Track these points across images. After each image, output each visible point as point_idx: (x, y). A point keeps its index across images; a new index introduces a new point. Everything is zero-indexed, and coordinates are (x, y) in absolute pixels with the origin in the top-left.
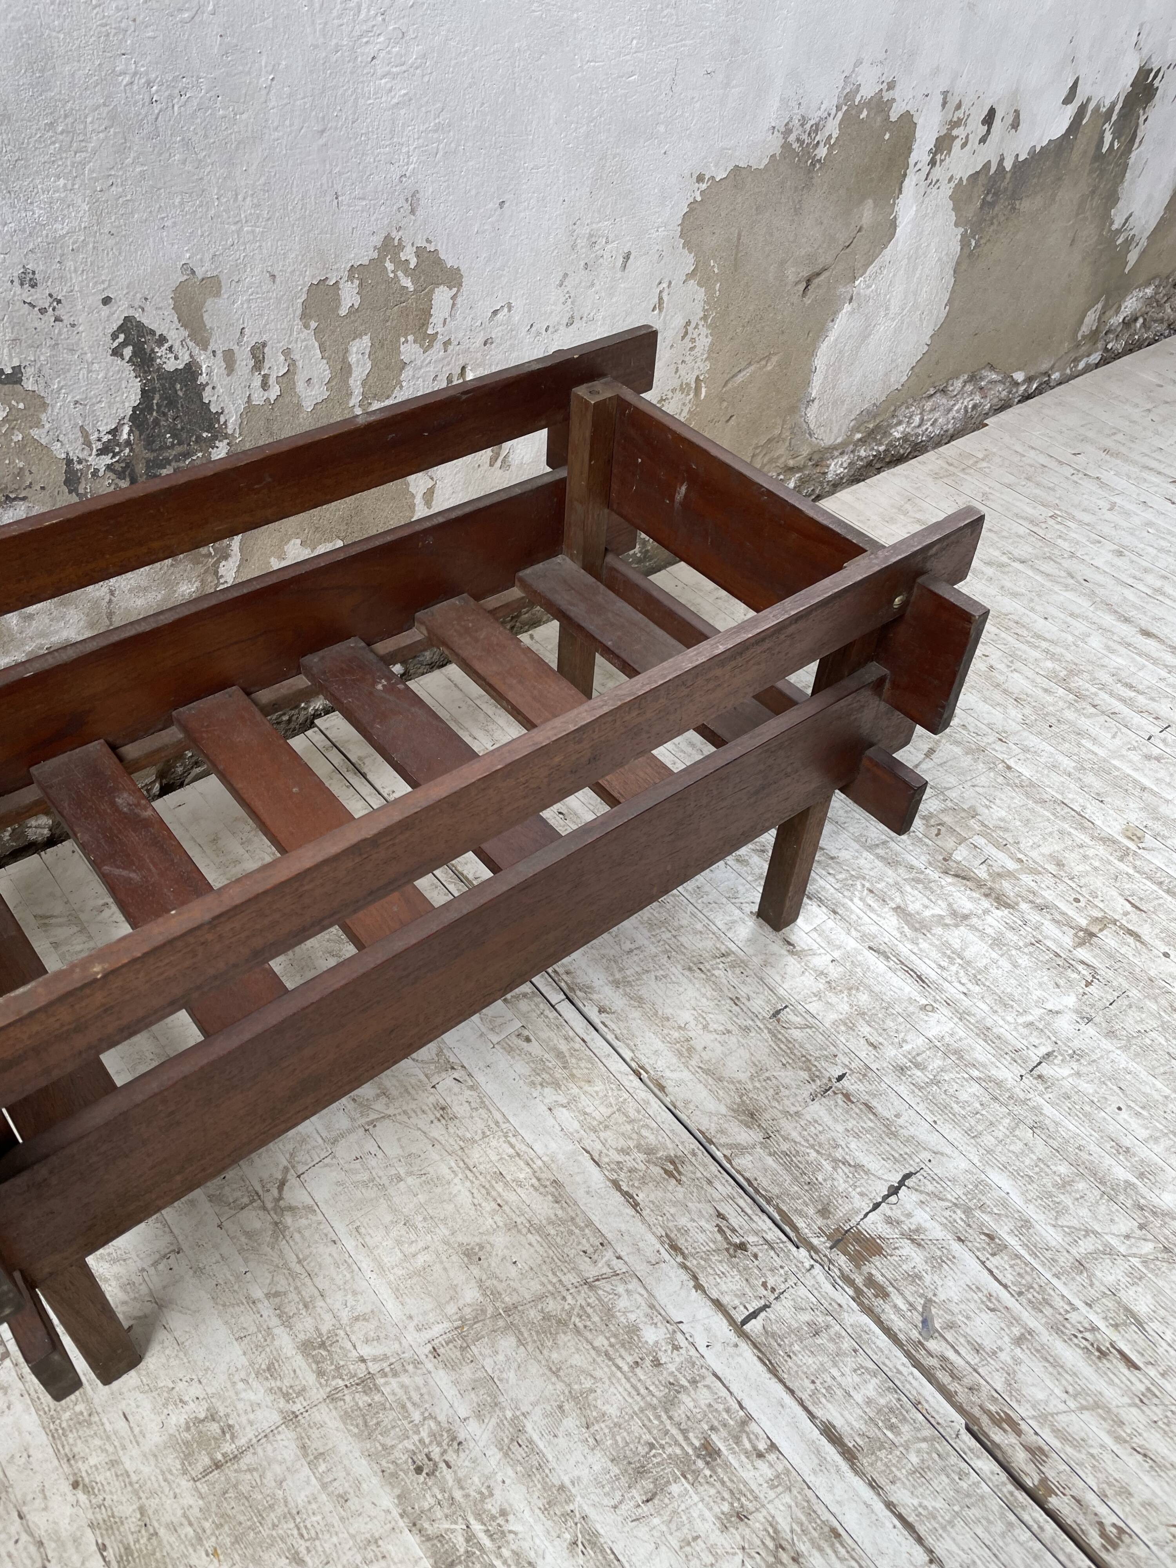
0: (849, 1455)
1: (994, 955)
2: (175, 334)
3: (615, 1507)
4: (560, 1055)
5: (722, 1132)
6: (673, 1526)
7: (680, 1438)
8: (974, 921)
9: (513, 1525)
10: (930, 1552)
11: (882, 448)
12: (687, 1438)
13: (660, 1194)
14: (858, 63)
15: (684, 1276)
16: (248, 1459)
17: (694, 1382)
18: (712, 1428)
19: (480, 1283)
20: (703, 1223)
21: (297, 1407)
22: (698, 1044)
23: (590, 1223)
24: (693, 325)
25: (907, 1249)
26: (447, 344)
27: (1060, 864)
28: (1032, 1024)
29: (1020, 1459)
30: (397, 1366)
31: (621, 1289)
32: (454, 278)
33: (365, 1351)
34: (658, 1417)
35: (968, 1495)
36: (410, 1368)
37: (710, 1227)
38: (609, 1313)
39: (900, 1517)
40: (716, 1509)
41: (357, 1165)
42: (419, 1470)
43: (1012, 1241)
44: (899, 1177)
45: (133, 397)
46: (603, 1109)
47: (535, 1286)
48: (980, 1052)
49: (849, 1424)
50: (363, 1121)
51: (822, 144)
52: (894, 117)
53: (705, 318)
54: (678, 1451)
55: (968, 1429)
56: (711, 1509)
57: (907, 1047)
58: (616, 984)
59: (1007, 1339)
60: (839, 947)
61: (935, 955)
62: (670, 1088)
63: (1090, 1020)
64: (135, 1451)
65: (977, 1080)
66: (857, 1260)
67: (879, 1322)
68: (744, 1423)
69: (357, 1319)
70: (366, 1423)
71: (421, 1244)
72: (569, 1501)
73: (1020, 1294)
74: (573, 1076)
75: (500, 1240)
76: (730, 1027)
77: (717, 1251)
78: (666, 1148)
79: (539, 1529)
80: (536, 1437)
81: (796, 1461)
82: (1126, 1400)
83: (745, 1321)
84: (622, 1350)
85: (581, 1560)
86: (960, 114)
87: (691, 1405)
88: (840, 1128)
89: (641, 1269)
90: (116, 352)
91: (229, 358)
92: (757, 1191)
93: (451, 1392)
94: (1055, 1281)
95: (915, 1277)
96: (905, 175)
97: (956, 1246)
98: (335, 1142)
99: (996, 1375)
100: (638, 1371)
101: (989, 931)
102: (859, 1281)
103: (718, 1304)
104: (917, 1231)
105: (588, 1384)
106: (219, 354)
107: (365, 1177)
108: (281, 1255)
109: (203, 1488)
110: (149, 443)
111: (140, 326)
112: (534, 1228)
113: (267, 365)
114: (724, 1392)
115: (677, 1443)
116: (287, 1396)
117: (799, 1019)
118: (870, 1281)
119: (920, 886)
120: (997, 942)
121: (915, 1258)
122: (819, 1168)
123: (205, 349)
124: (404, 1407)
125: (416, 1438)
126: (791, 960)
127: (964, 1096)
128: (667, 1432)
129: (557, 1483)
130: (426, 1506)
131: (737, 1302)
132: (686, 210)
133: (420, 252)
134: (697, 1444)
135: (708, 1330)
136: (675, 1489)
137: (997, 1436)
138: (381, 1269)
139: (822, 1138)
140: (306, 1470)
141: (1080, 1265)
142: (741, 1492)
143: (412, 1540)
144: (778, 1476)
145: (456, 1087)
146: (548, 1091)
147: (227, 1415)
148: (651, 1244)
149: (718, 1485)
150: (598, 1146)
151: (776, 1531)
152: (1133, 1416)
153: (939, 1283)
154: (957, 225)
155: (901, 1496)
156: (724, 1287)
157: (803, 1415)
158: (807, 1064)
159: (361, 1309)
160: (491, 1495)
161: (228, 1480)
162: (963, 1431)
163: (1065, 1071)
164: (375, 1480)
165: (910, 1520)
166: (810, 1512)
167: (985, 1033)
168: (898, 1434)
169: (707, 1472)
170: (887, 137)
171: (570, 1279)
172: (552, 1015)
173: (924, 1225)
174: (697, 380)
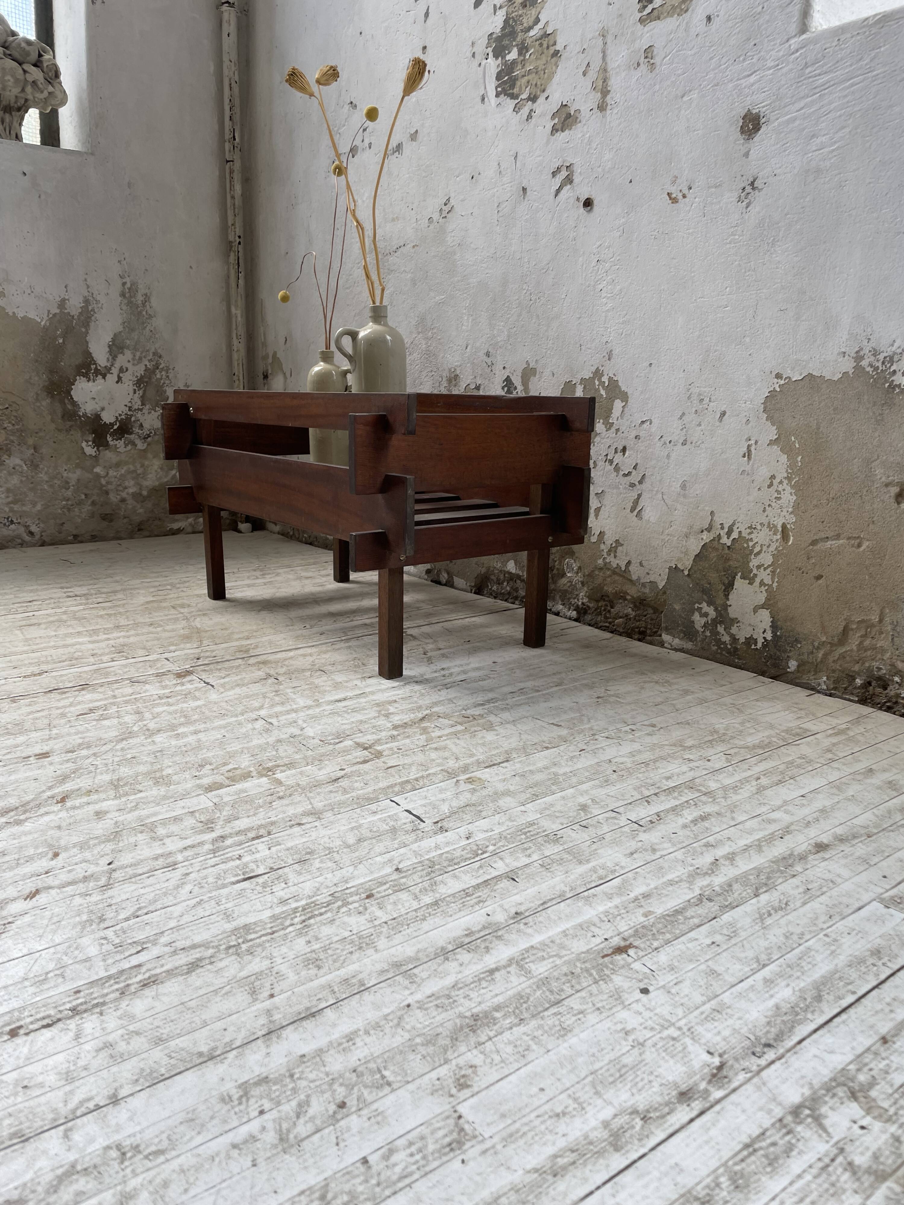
2: (520, 388)
24: (777, 480)
26: (617, 430)
29: (66, 690)
32: (625, 397)
38: (187, 643)
48: (280, 709)
51: (899, 374)
53: (788, 478)
61: (357, 706)
65: (262, 706)
89: (201, 648)
90: (503, 388)
95: (160, 682)
111: (511, 380)
118: (165, 675)
126: (361, 676)
127: (253, 702)
132: (767, 394)
133: (610, 379)
155: (73, 675)
167: (292, 711)
174: (784, 526)
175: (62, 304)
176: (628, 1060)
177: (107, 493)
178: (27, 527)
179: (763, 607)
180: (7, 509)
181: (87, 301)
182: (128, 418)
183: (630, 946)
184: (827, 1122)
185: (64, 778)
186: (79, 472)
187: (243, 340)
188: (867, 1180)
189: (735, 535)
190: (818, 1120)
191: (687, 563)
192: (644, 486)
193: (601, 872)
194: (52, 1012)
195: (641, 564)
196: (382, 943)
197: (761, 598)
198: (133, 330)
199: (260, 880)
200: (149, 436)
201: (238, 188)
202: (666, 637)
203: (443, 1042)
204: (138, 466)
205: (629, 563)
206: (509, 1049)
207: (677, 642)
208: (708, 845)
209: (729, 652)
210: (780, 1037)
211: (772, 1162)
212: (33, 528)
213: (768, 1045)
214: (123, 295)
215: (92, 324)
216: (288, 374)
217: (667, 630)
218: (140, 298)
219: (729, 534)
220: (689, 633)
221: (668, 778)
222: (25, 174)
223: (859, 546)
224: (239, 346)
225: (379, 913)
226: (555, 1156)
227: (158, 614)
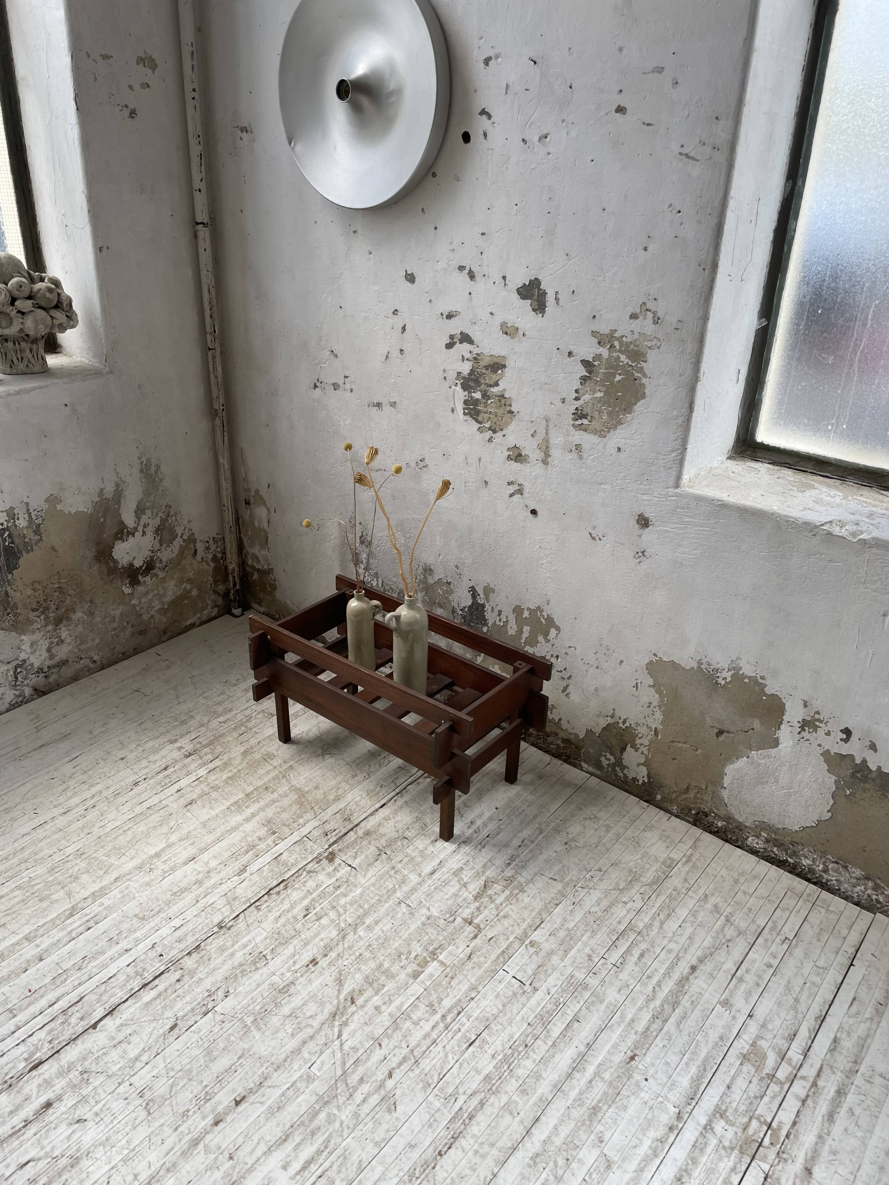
2: (482, 596)
3: (261, 819)
4: (379, 794)
5: (361, 829)
6: (257, 829)
7: (277, 828)
9: (257, 803)
11: (791, 860)
13: (340, 819)
15: (317, 825)
16: (267, 763)
17: (291, 829)
18: (280, 833)
19: (310, 790)
20: (333, 827)
21: (278, 768)
22: (389, 822)
23: (329, 807)
24: (653, 705)
25: (332, 868)
28: (422, 903)
29: (277, 889)
30: (288, 781)
31: (312, 814)
32: (558, 629)
33: (291, 775)
34: (281, 824)
36: (288, 783)
37: (332, 829)
38: (306, 812)
40: (261, 835)
42: (266, 788)
43: (338, 893)
44: (354, 867)
45: (470, 603)
46: (363, 805)
47: (310, 799)
48: (406, 888)
49: (282, 858)
52: (768, 692)
53: (659, 707)
54: (274, 828)
55: (284, 880)
57: (402, 870)
58: (406, 802)
59: (308, 889)
61: (444, 877)
62: (371, 818)
65: (394, 887)
66: (326, 858)
68: (281, 839)
69: (298, 772)
70: (275, 778)
71: (318, 779)
72: (262, 812)
74: (371, 796)
75: (321, 791)
76: (397, 828)
77: (325, 831)
78: (354, 818)
79: (256, 808)
80: (275, 805)
83: (307, 837)
84: (296, 816)
85: (250, 815)
86: (820, 717)
87: (285, 829)
88: (368, 854)
89: (318, 818)
90: (469, 592)
91: (492, 609)
93: (284, 790)
95: (324, 869)
96: (781, 723)
97: (335, 879)
100: (292, 819)
101: (460, 893)
103: (310, 832)
105: (288, 811)
107: (335, 767)
108: (313, 758)
109: (261, 758)
110: (471, 615)
111: (475, 589)
112: (325, 797)
113: (501, 616)
114: (288, 835)
116: (280, 766)
118: (321, 860)
120: (456, 895)
123: (487, 603)
124: (280, 783)
125: (273, 786)
126: (429, 841)
127: (387, 883)
128: (278, 825)
129: (265, 809)
130: (259, 790)
131: (312, 835)
132: (649, 661)
133: (548, 615)
134: (276, 831)
135: (304, 831)
136: (266, 828)
137: (282, 885)
138: (311, 774)
139: (364, 850)
140: (265, 772)
141: (334, 908)
142: (265, 839)
143: (252, 789)
144: (270, 846)
145: (363, 777)
146: (366, 793)
147: (275, 758)
148: (325, 818)
149: (267, 835)
150: (351, 806)
151: (257, 846)
152: (290, 915)
153: (323, 875)
154: (829, 772)
155: (267, 867)
156: (315, 833)
158: (389, 846)
159: (301, 772)
160: (262, 800)
161: (262, 761)
164: (264, 782)
166: (261, 852)
167: (414, 890)
168: (281, 867)
169: (270, 833)
170: (765, 698)
171: (314, 805)
172: (391, 791)
173: (340, 872)
174: (656, 729)
175: (101, 492)
176: (649, 1117)
177: (141, 615)
178: (91, 658)
179: (643, 765)
180: (77, 650)
181: (117, 485)
182: (152, 558)
183: (635, 1055)
184: (715, 1130)
185: (340, 982)
186: (121, 607)
187: (229, 481)
188: (729, 1151)
189: (627, 724)
190: (712, 1129)
191: (598, 730)
192: (571, 681)
193: (611, 1008)
194: (446, 1141)
195: (568, 722)
196: (544, 1074)
197: (642, 760)
198: (150, 494)
199: (477, 1043)
200: (166, 566)
201: (219, 369)
202: (583, 764)
203: (588, 1123)
204: (160, 589)
205: (560, 719)
206: (610, 1121)
207: (591, 769)
208: (649, 977)
209: (622, 781)
210: (695, 1095)
211: (702, 1151)
212: (96, 658)
213: (692, 1099)
214: (142, 471)
215: (122, 501)
216: (272, 511)
217: (585, 761)
218: (153, 469)
219: (624, 722)
220: (598, 765)
221: (619, 922)
222: (66, 405)
223: (697, 750)
224: (226, 485)
225: (535, 1056)
226: (639, 1164)
227: (261, 772)
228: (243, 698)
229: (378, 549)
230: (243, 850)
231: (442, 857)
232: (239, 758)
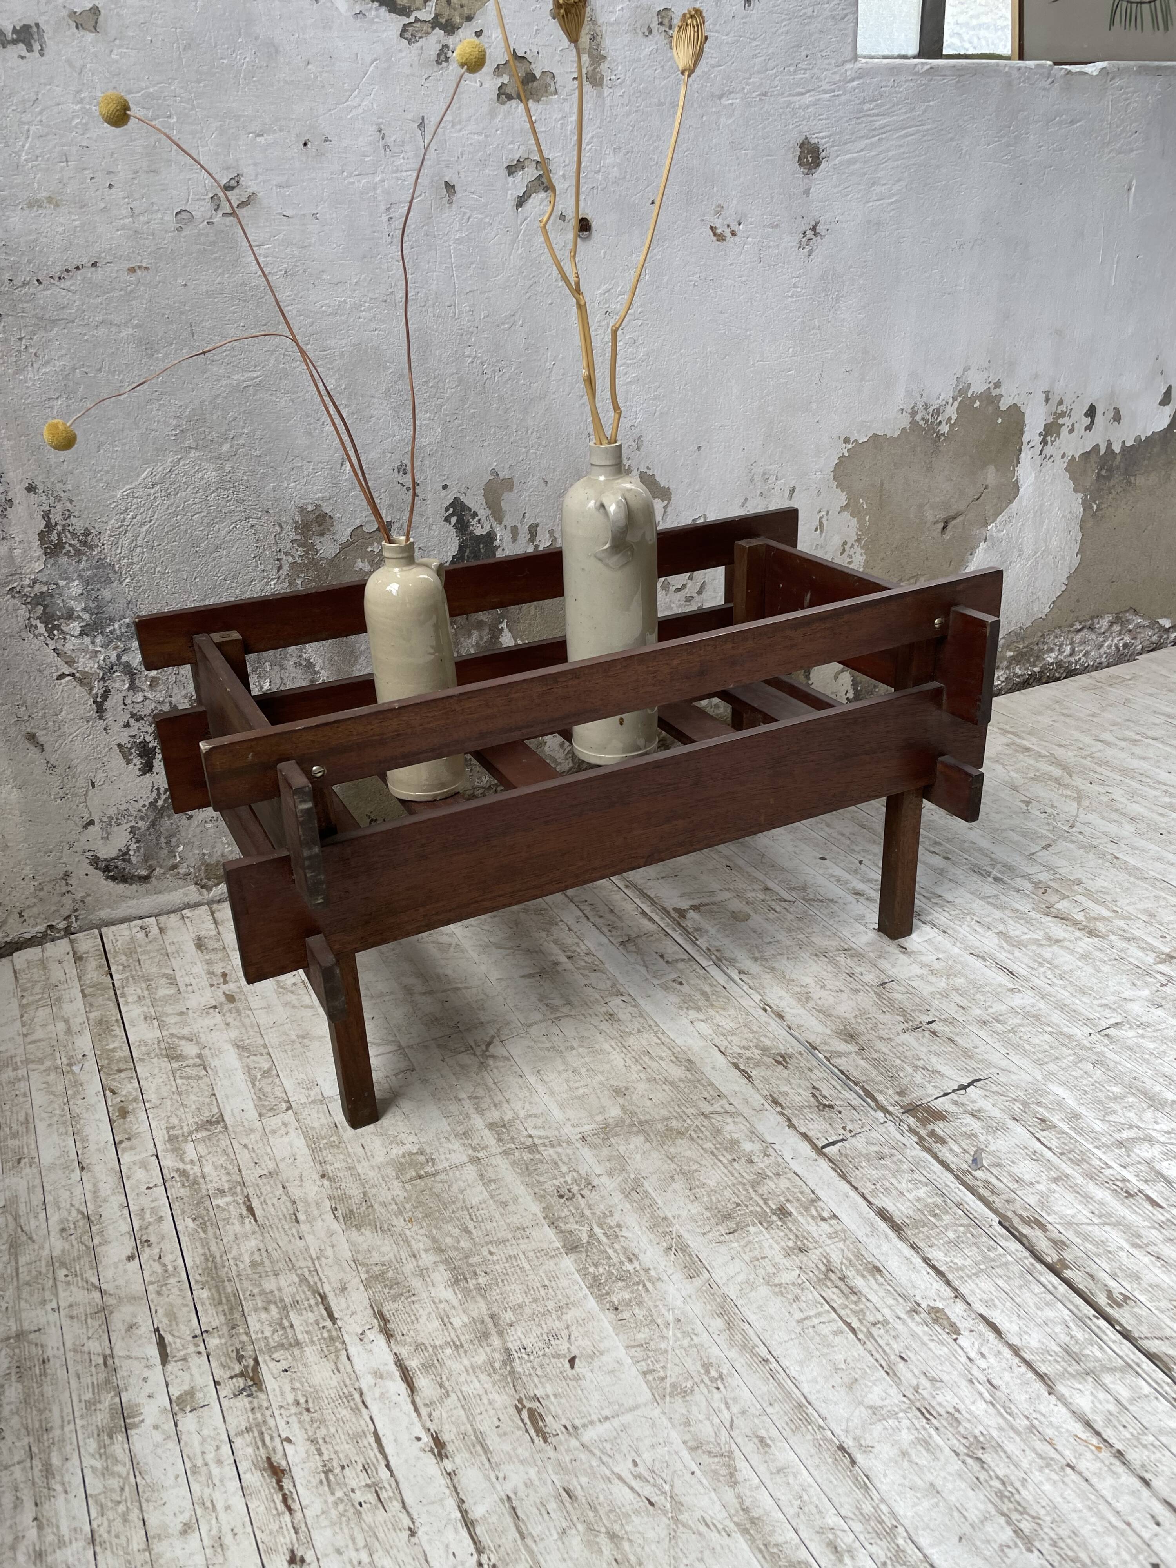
0: (897, 1229)
1: (1080, 964)
2: (483, 512)
3: (704, 1234)
4: (704, 993)
5: (825, 1044)
6: (747, 1250)
7: (761, 1203)
8: (1066, 943)
9: (624, 1233)
10: (956, 1290)
11: (1037, 669)
12: (766, 1203)
13: (769, 1073)
14: (966, 369)
15: (781, 1119)
16: (443, 1176)
17: (778, 1175)
18: (788, 1200)
19: (623, 1107)
20: (801, 1091)
21: (481, 1155)
22: (815, 996)
23: (711, 1084)
24: (849, 545)
25: (968, 1120)
27: (1152, 915)
28: (1106, 1005)
29: (1043, 1245)
30: (555, 1143)
31: (729, 1120)
32: (666, 495)
34: (747, 1190)
35: (993, 1260)
36: (564, 1145)
37: (807, 1094)
38: (717, 1132)
39: (934, 1268)
40: (783, 1244)
41: (544, 1039)
42: (561, 1197)
43: (1061, 1125)
44: (970, 1080)
45: (453, 549)
46: (732, 1024)
47: (664, 1112)
48: (1056, 1017)
49: (899, 1210)
50: (552, 1016)
51: (944, 423)
52: (1003, 408)
53: (859, 541)
54: (758, 1209)
55: (1000, 1223)
56: (778, 1243)
57: (990, 1010)
58: (756, 959)
59: (1045, 1177)
60: (944, 952)
61: (1026, 960)
62: (788, 1017)
63: (1159, 1006)
64: (366, 1164)
65: (1050, 1033)
66: (924, 1122)
67: (936, 1157)
68: (813, 1201)
69: (530, 1116)
70: (527, 1168)
71: (582, 1083)
72: (668, 1226)
73: (1061, 1154)
74: (712, 1005)
75: (642, 1087)
76: (843, 988)
77: (810, 1107)
78: (777, 1048)
79: (644, 1239)
80: (650, 1190)
81: (853, 1227)
82: (1146, 1224)
83: (824, 1147)
84: (725, 1153)
85: (673, 1257)
86: (1063, 408)
87: (773, 1186)
88: (924, 1049)
89: (747, 1112)
90: (447, 520)
91: (515, 531)
92: (848, 1077)
93: (591, 1160)
94: (1095, 1151)
95: (971, 1136)
96: (1020, 450)
97: (1011, 1123)
98: (530, 1025)
99: (1031, 1196)
100: (735, 1164)
102: (923, 1133)
103: (805, 1136)
104: (979, 1111)
105: (695, 1167)
106: (509, 528)
107: (549, 1045)
108: (483, 1078)
109: (408, 1187)
111: (462, 503)
113: (538, 539)
114: (800, 1182)
115: (758, 1205)
116: (474, 1149)
117: (902, 989)
118: (932, 1134)
119: (1022, 922)
121: (975, 1126)
122: (902, 1069)
123: (500, 523)
124: (556, 1163)
125: (562, 1180)
128: (751, 1198)
129: (662, 1215)
130: (563, 1215)
131: (820, 1135)
132: (836, 461)
134: (774, 1207)
135: (794, 1150)
136: (752, 1229)
137: (1025, 1230)
138: (552, 1093)
139: (908, 1054)
140: (480, 1188)
141: (1120, 1144)
142: (804, 1237)
144: (836, 1232)
145: (623, 1005)
146: (691, 1012)
147: (431, 1154)
148: (757, 1100)
149: (787, 1231)
150: (726, 1043)
151: (828, 1261)
152: (1151, 1233)
153: (992, 1141)
154: (1075, 490)
156: (811, 1127)
157: (864, 1203)
158: (903, 1012)
159: (534, 1111)
160: (612, 1215)
161: (426, 1185)
162: (995, 1224)
163: (1131, 1034)
164: (529, 1198)
165: (942, 1269)
166: (859, 1256)
168: (941, 1219)
169: (780, 1223)
170: (1000, 421)
171: (692, 1111)
172: (702, 972)
173: (985, 1108)
227: (477, 1195)
228: (50, 1179)
229: (125, 542)
230: (838, 1301)
231: (956, 950)
232: (366, 1238)
